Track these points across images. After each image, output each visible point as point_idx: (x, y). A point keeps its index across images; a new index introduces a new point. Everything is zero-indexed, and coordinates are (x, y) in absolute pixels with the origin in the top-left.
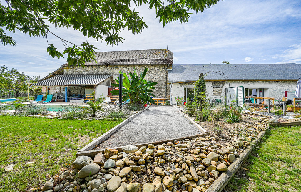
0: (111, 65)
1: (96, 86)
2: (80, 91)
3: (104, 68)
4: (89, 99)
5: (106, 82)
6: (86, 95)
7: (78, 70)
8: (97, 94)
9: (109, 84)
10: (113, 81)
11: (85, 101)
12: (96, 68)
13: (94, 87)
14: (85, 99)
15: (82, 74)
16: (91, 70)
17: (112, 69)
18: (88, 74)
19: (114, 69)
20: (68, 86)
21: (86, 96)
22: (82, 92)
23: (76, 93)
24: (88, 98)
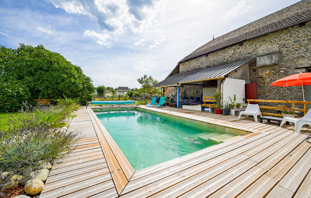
0: (249, 40)
1: (222, 80)
2: (197, 93)
3: (234, 49)
4: (209, 105)
5: (240, 73)
6: (204, 97)
7: (194, 64)
8: (224, 96)
9: (246, 77)
10: (255, 71)
11: (203, 108)
12: (219, 54)
13: (219, 83)
14: (203, 105)
15: (199, 69)
16: (212, 59)
17: (253, 46)
18: (207, 67)
19: (258, 46)
20: (180, 85)
21: (204, 100)
22: (199, 94)
23: (192, 95)
24: (207, 103)
